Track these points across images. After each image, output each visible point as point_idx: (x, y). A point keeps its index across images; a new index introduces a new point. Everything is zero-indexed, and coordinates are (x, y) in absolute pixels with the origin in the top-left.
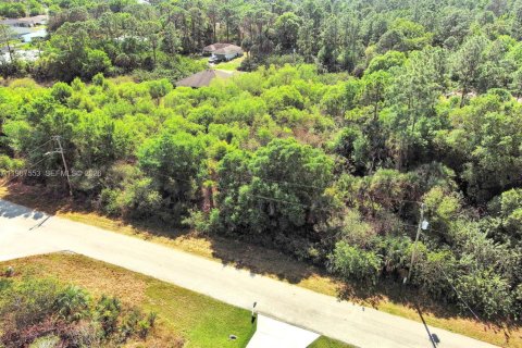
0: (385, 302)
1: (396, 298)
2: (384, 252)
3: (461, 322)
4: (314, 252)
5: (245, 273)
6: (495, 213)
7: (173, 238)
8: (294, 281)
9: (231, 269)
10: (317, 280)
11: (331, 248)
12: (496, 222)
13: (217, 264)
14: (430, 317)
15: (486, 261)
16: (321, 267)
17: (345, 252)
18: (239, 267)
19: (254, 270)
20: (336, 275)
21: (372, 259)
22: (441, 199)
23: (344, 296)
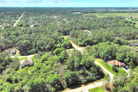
0: (89, 84)
1: (89, 83)
2: (86, 79)
3: (94, 82)
4: (80, 83)
5: (76, 89)
6: (91, 71)
7: (64, 90)
8: (81, 87)
9: (74, 89)
10: (82, 85)
11: (81, 81)
12: (91, 72)
13: (72, 90)
14: (92, 83)
15: (93, 76)
16: (81, 84)
17: (83, 81)
18: (75, 89)
19: (77, 88)
20: (83, 84)
21: (86, 81)
22: (87, 72)
23: (86, 85)
